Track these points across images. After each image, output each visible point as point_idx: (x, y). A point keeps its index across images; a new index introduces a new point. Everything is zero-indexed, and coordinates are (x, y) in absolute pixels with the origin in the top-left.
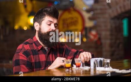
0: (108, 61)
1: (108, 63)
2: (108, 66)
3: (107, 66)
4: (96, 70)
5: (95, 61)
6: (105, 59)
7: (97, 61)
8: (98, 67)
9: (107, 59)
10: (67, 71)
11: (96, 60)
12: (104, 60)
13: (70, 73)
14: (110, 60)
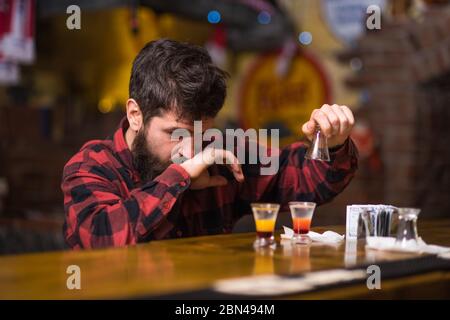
0: (413, 215)
1: (410, 223)
2: (411, 236)
3: (405, 232)
4: (367, 247)
5: (365, 215)
6: (400, 210)
7: (371, 214)
8: (372, 235)
9: (406, 210)
10: (260, 247)
11: (368, 212)
12: (395, 212)
13: (272, 253)
14: (418, 211)
